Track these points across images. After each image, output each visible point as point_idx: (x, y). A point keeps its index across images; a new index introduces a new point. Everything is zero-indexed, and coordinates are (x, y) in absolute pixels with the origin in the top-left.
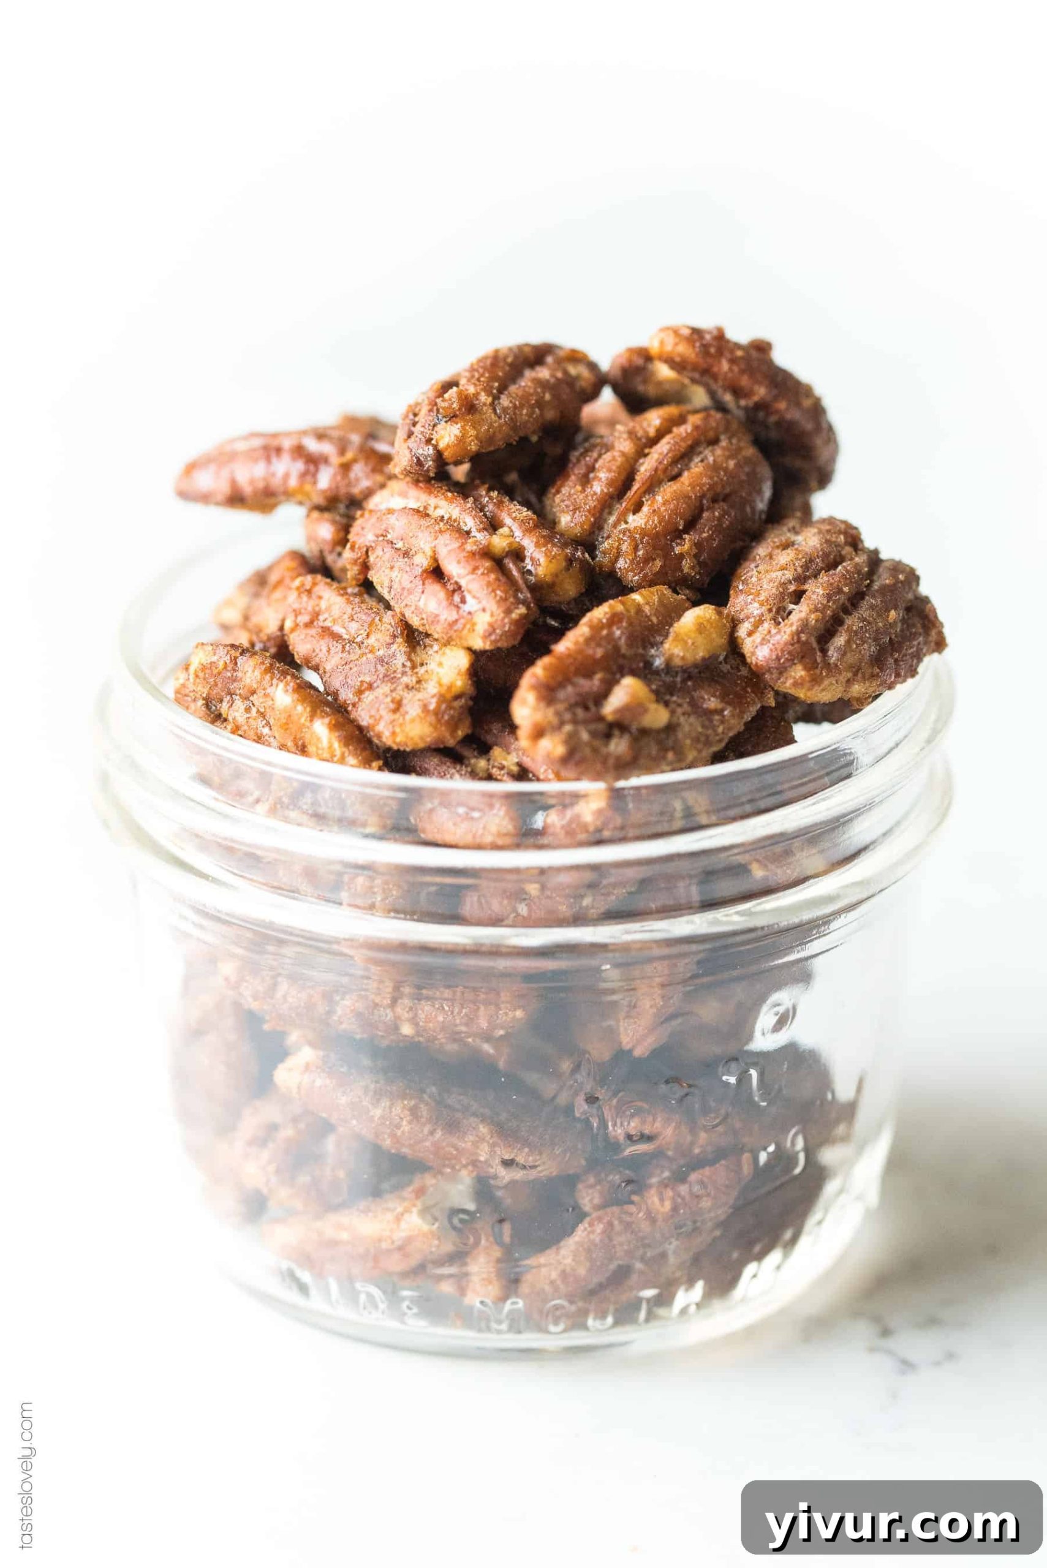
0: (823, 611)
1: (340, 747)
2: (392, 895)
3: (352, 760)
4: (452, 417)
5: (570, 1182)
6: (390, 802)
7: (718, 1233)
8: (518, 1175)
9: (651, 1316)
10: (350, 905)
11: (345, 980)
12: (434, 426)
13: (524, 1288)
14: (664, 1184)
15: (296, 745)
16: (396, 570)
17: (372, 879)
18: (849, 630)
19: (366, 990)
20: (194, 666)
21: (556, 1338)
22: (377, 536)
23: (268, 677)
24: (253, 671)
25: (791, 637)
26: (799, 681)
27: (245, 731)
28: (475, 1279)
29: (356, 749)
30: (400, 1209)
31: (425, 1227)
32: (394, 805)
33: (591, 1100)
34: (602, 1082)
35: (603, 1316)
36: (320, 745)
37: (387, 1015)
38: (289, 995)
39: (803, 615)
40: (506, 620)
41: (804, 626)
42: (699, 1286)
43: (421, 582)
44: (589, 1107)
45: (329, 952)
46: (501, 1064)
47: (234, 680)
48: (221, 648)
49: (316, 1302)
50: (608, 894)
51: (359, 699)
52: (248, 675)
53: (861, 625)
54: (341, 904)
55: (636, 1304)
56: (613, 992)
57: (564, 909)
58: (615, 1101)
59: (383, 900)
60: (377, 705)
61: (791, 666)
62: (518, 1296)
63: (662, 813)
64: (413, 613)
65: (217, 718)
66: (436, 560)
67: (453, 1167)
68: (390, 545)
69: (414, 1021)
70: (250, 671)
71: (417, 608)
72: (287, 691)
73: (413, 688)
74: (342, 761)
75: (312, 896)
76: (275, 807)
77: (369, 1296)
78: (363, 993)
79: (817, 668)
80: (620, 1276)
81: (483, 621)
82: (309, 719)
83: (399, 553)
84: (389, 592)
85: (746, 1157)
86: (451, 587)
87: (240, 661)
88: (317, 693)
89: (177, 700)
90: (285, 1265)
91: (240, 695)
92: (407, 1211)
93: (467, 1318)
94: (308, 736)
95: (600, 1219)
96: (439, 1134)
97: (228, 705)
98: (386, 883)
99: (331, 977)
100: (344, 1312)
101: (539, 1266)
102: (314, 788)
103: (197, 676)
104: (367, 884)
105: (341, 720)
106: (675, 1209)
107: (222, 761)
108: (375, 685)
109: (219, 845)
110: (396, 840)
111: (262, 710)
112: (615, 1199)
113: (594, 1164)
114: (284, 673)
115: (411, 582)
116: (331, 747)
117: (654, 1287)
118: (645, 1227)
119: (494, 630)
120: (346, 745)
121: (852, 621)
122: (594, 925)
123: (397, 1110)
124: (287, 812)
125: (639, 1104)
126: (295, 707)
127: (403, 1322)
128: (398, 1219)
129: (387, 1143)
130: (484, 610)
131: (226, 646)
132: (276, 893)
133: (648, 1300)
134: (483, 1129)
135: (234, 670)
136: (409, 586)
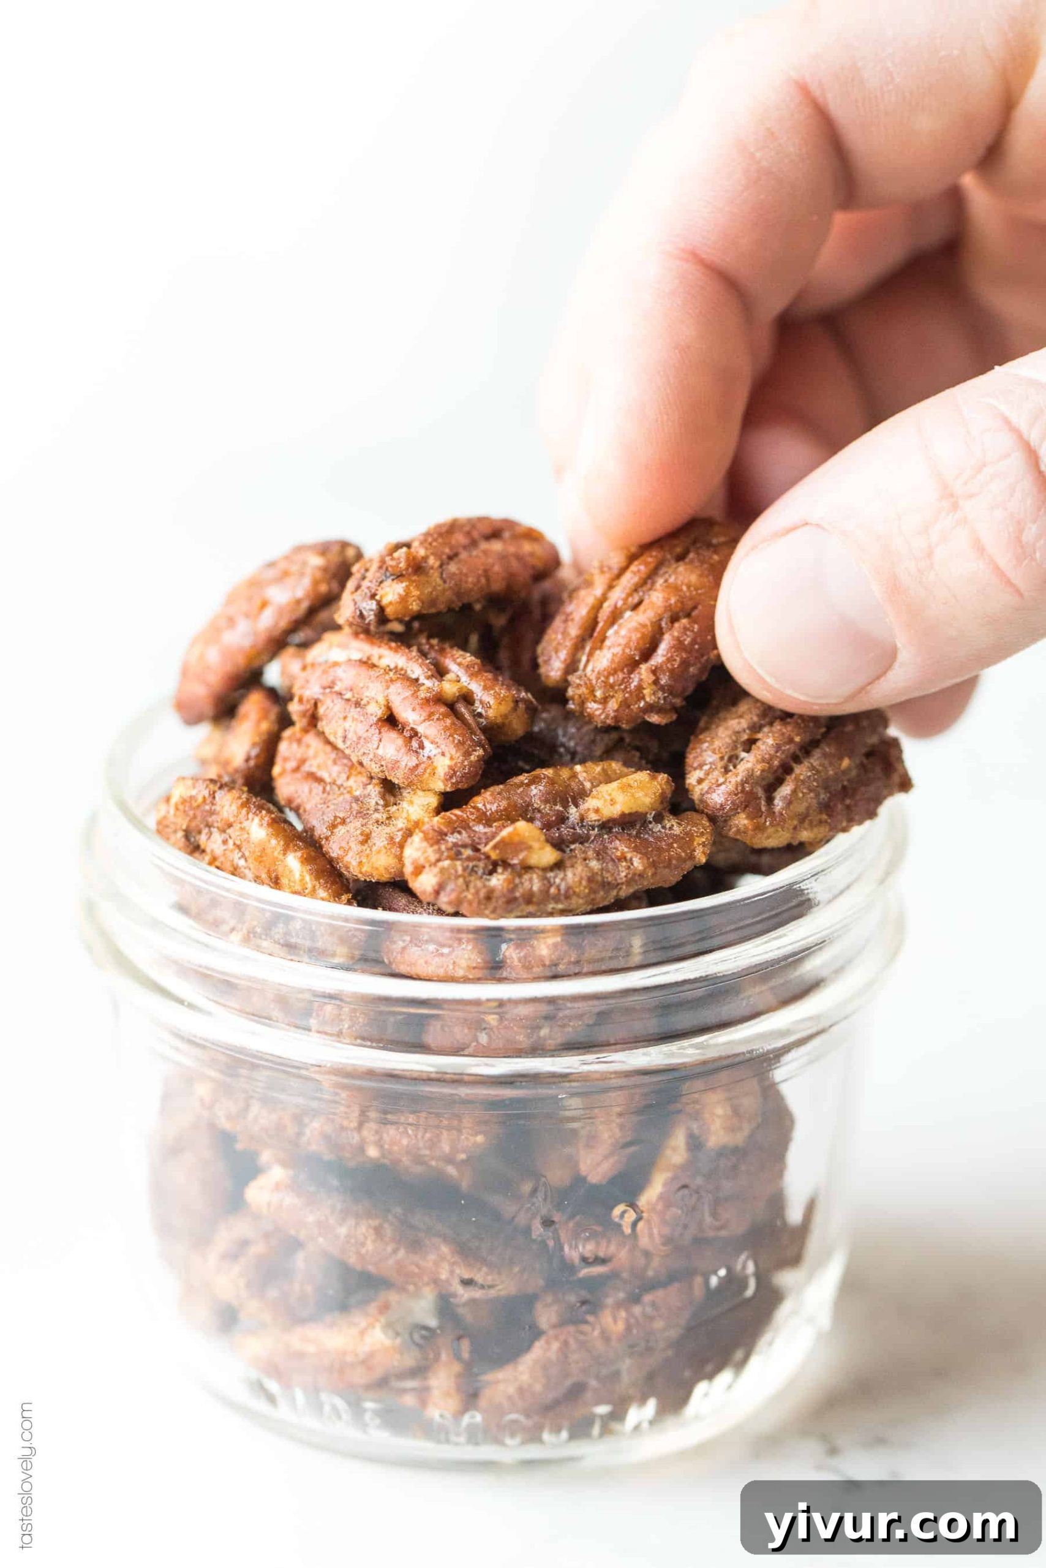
0: (769, 761)
1: (311, 880)
2: (359, 1022)
3: (322, 893)
4: (399, 576)
5: (526, 1302)
6: (357, 933)
7: (670, 1353)
8: (477, 1294)
9: (606, 1431)
10: (319, 1032)
11: (314, 1104)
12: (381, 582)
13: (483, 1402)
14: (619, 1305)
15: (270, 877)
16: (349, 719)
17: (340, 1007)
18: (797, 779)
19: (334, 1114)
20: (175, 799)
21: (513, 1450)
22: (324, 688)
23: (244, 811)
24: (231, 806)
25: (734, 786)
26: (742, 829)
27: (222, 863)
28: (436, 1393)
29: (327, 882)
30: (363, 1324)
31: (388, 1342)
32: (362, 936)
33: (548, 1223)
34: (559, 1206)
35: (557, 1430)
36: (292, 879)
37: (353, 1138)
38: (260, 1117)
39: (749, 765)
40: (466, 763)
41: (750, 775)
42: (651, 1405)
43: (377, 731)
44: (544, 1231)
45: (300, 1077)
46: (464, 1185)
47: (212, 813)
48: (201, 782)
49: (283, 1411)
50: (564, 1026)
51: (332, 833)
52: (226, 808)
53: (809, 774)
54: (310, 1030)
55: (589, 1421)
56: (573, 1119)
57: (522, 1039)
58: (571, 1224)
59: (349, 1027)
60: (347, 839)
61: (734, 815)
62: (477, 1410)
63: (617, 949)
64: (371, 760)
65: (195, 849)
66: (389, 708)
67: (415, 1285)
68: (339, 696)
69: (379, 1144)
70: (228, 804)
71: (375, 755)
72: (262, 825)
73: (382, 823)
74: (313, 894)
75: (283, 1023)
76: (248, 935)
77: (335, 1409)
78: (331, 1116)
79: (761, 816)
80: (576, 1392)
81: (443, 765)
82: (282, 852)
83: (350, 703)
84: (344, 741)
85: (699, 1280)
86: (407, 734)
87: (217, 795)
88: (290, 827)
89: (159, 832)
90: (254, 1374)
91: (218, 828)
92: (371, 1326)
93: (429, 1431)
94: (280, 869)
95: (556, 1337)
96: (401, 1253)
97: (207, 837)
98: (354, 1011)
99: (301, 1100)
100: (311, 1422)
101: (497, 1382)
102: (289, 919)
103: (177, 809)
104: (335, 1012)
105: (313, 854)
106: (629, 1328)
107: (199, 892)
108: (348, 820)
109: (196, 972)
110: (363, 971)
111: (238, 843)
112: (572, 1318)
113: (553, 1285)
114: (260, 808)
115: (367, 731)
116: (302, 879)
117: (607, 1403)
118: (600, 1346)
119: (455, 773)
120: (317, 878)
121: (801, 771)
122: (553, 1056)
123: (363, 1229)
124: (259, 941)
125: (594, 1227)
126: (269, 841)
127: (365, 1432)
128: (362, 1333)
129: (352, 1260)
130: (443, 754)
131: (205, 780)
132: (247, 1018)
133: (602, 1417)
134: (445, 1249)
135: (213, 804)
136: (365, 735)
